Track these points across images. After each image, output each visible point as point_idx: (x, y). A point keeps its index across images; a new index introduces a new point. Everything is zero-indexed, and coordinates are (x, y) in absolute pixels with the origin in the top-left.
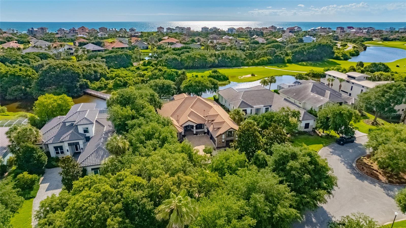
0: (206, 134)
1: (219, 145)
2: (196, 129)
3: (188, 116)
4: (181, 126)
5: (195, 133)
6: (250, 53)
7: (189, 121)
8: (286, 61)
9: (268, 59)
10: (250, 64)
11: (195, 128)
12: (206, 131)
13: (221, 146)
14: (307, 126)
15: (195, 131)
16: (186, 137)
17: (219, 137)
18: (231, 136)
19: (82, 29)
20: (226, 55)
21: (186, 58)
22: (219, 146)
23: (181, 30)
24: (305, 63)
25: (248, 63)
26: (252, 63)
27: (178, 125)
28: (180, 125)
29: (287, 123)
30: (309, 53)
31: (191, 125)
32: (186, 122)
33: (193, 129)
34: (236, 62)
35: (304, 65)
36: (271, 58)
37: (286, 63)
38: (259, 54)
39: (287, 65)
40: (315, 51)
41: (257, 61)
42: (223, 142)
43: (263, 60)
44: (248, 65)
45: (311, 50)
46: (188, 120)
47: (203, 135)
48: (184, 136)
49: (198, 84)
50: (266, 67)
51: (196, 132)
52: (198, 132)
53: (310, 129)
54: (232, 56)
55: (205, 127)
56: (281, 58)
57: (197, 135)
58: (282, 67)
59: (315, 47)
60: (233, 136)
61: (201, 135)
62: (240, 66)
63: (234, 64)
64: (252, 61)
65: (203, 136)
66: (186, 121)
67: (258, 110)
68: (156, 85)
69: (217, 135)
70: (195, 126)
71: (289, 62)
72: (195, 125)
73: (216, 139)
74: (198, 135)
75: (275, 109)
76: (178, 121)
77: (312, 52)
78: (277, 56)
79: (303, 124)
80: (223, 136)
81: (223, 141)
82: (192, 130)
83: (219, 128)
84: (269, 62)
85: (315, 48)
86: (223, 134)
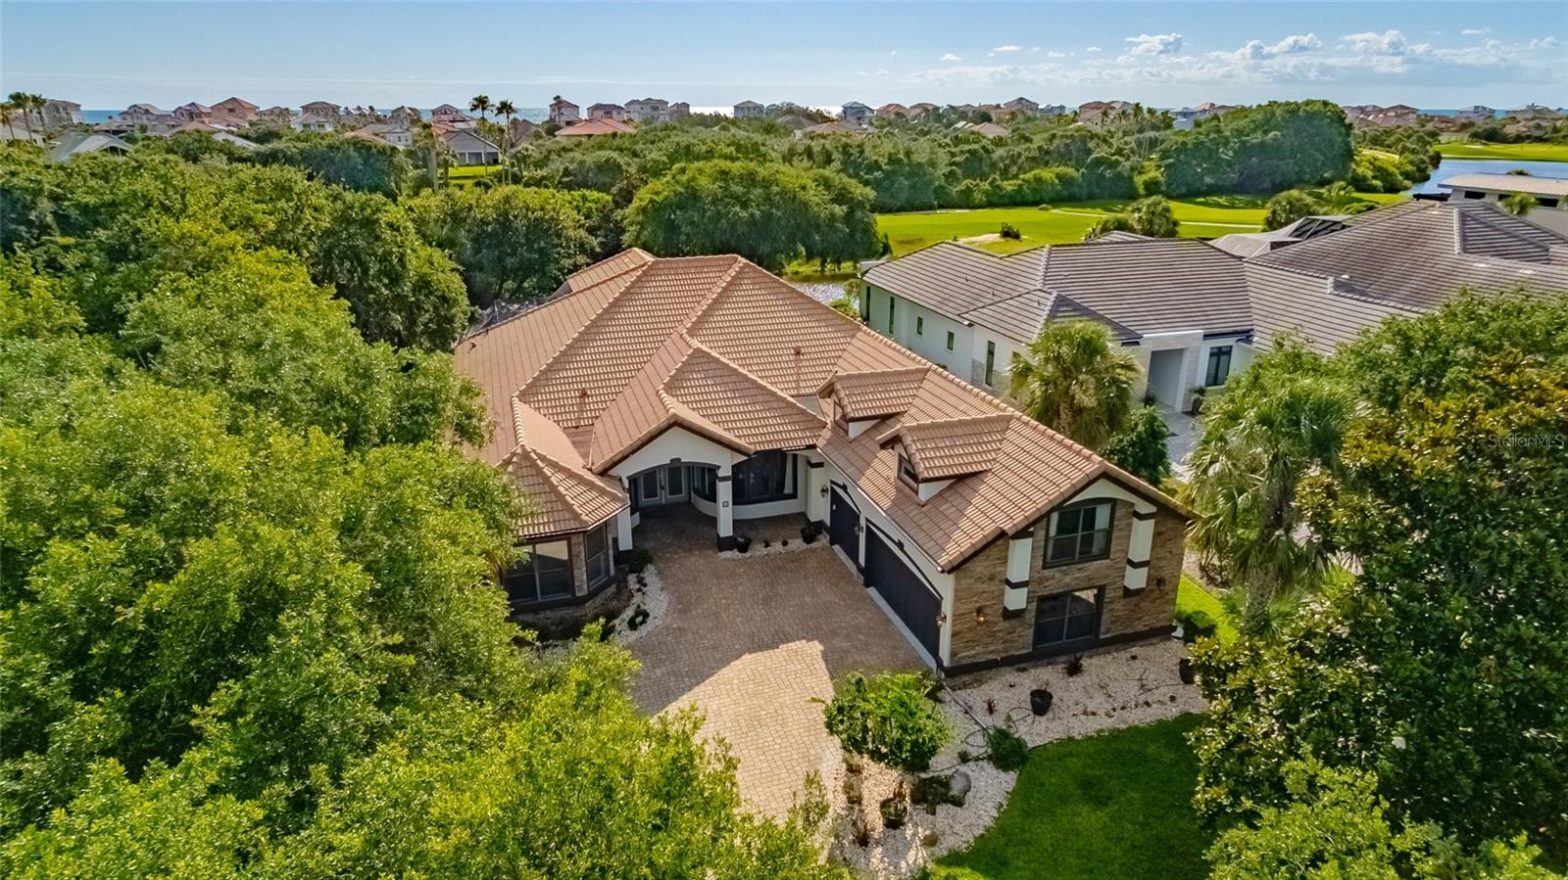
0: (824, 540)
1: (971, 643)
2: (739, 497)
3: (670, 388)
4: (603, 473)
5: (725, 529)
6: (969, 151)
7: (677, 423)
8: (1141, 191)
9: (1058, 176)
10: (978, 197)
11: (725, 491)
12: (820, 510)
13: (994, 650)
15: (725, 515)
16: (650, 574)
17: (979, 567)
18: (1087, 556)
19: (231, 111)
20: (862, 152)
21: (665, 159)
22: (967, 655)
23: (647, 109)
24: (1222, 200)
25: (968, 191)
26: (986, 193)
27: (574, 462)
28: (598, 465)
30: (1245, 150)
31: (691, 467)
32: (652, 438)
33: (712, 497)
34: (913, 187)
36: (1071, 171)
37: (1138, 198)
38: (1014, 159)
40: (1275, 139)
41: (1009, 186)
42: (1008, 615)
43: (1039, 180)
44: (966, 202)
45: (1256, 138)
46: (663, 419)
47: (797, 544)
48: (634, 562)
49: (738, 189)
50: (1054, 211)
51: (737, 524)
52: (752, 523)
54: (893, 160)
55: (818, 479)
56: (1119, 175)
57: (743, 548)
59: (1273, 122)
60: (1105, 554)
61: (777, 547)
62: (931, 208)
63: (904, 196)
64: (986, 186)
65: (796, 558)
66: (645, 430)
68: (456, 217)
69: (952, 552)
70: (725, 471)
71: (1158, 191)
72: (725, 463)
73: (945, 587)
74: (758, 550)
76: (579, 434)
77: (1262, 144)
78: (1099, 162)
80: (1021, 560)
81: (1016, 600)
82: (704, 506)
83: (961, 478)
84: (1065, 193)
85: (1276, 128)
86: (1022, 533)
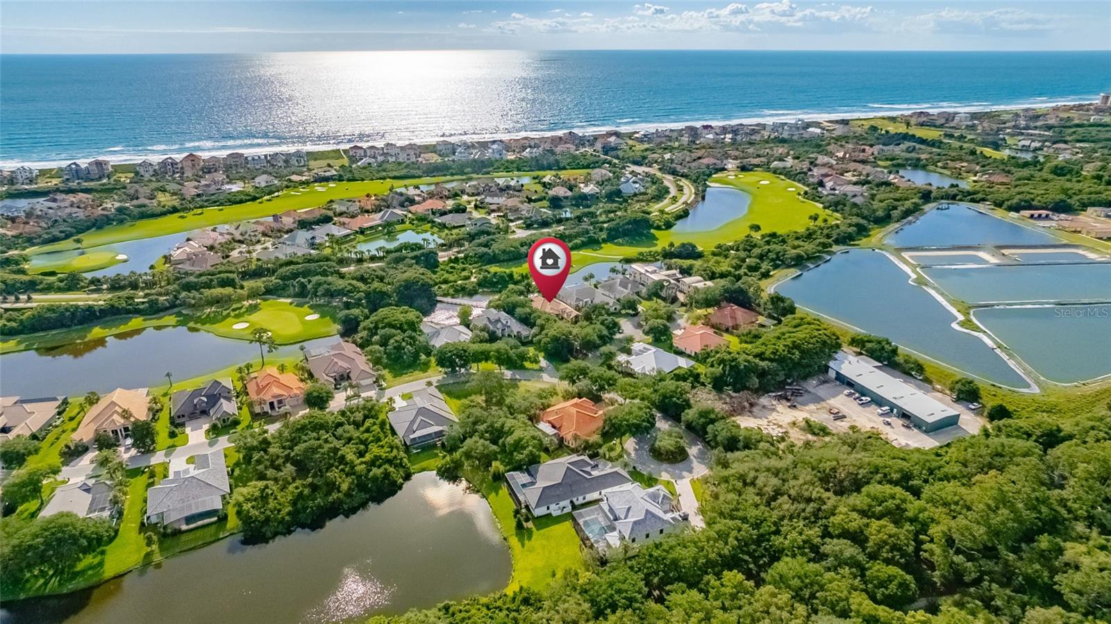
14: (616, 309)
19: (192, 161)
29: (604, 308)
35: (622, 245)
37: (601, 243)
39: (603, 245)
53: (617, 311)
58: (596, 250)
67: (586, 302)
71: (605, 241)
75: (597, 301)
79: (613, 308)
